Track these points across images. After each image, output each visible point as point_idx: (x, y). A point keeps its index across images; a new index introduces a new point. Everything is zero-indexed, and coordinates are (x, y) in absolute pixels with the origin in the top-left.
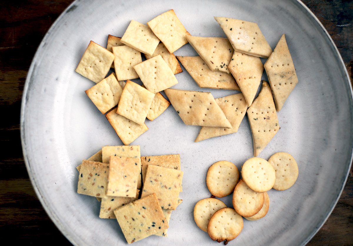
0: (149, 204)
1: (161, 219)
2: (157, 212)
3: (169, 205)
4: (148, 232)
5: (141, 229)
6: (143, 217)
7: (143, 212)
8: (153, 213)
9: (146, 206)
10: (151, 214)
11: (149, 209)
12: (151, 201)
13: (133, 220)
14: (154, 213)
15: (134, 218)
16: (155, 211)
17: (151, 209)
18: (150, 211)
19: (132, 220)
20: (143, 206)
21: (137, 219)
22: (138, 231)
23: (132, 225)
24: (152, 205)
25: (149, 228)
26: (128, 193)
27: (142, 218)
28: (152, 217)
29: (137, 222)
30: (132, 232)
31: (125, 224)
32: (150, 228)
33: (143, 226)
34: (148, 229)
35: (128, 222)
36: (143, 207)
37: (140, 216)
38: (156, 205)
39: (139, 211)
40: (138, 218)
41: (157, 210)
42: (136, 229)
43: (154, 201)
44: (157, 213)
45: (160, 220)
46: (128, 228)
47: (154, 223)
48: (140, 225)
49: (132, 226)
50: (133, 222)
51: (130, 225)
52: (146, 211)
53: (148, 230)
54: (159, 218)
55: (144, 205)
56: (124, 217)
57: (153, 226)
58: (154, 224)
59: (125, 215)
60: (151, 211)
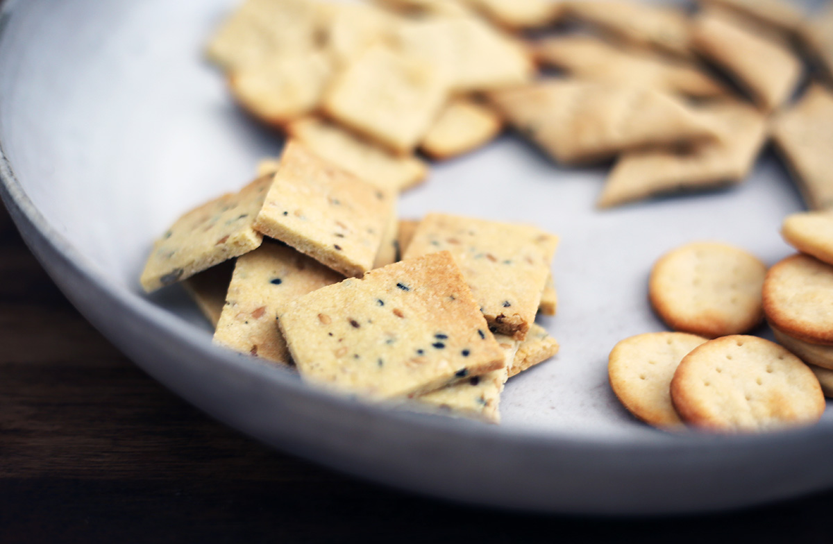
0: (423, 277)
1: (471, 326)
2: (456, 302)
3: (507, 305)
4: (415, 365)
5: (385, 357)
6: (398, 314)
7: (396, 300)
8: (437, 306)
9: (412, 282)
10: (430, 309)
11: (422, 290)
12: (433, 268)
13: (355, 324)
14: (443, 306)
15: (359, 320)
16: (446, 299)
17: (431, 293)
18: (425, 298)
19: (350, 327)
20: (399, 281)
21: (370, 322)
22: (372, 365)
23: (346, 343)
24: (435, 279)
25: (420, 352)
26: (339, 242)
27: (393, 317)
28: (433, 317)
29: (367, 331)
30: (343, 370)
31: (320, 343)
32: (426, 354)
33: (395, 345)
34: (415, 355)
35: (331, 334)
36: (398, 285)
37: (386, 311)
38: (452, 281)
39: (382, 294)
40: (373, 319)
41: (456, 295)
42: (363, 358)
43: (446, 269)
44: (455, 305)
45: (466, 328)
46: (331, 357)
47: (441, 337)
48: (381, 341)
49: (346, 348)
50: (352, 334)
51: (339, 345)
52: (411, 296)
53: (414, 360)
54: (462, 322)
55: (401, 277)
56: (317, 320)
57: (439, 346)
58: (443, 341)
59: (321, 311)
60: (430, 300)
